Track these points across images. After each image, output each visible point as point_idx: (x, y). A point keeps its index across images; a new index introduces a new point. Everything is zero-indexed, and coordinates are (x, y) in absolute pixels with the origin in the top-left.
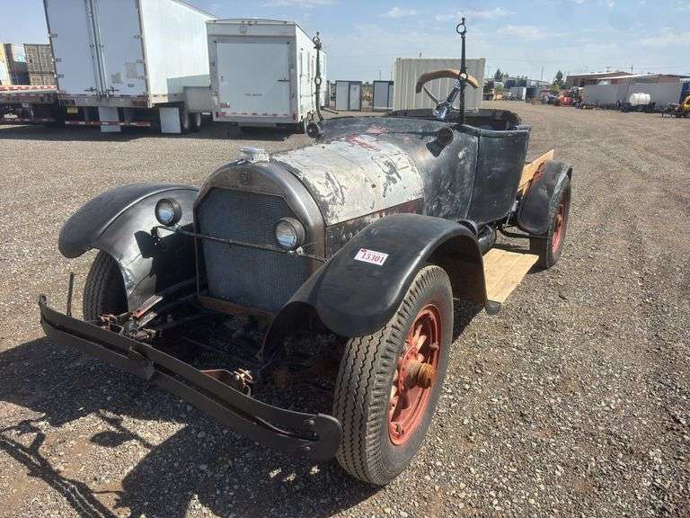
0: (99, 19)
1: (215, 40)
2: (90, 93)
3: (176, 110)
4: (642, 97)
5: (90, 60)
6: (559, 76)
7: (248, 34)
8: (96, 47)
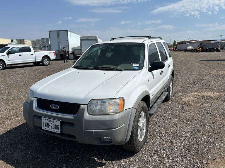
0: (60, 37)
1: (82, 40)
2: (57, 51)
3: (73, 54)
4: (190, 48)
5: (58, 45)
6: (175, 42)
7: (88, 39)
8: (59, 42)
